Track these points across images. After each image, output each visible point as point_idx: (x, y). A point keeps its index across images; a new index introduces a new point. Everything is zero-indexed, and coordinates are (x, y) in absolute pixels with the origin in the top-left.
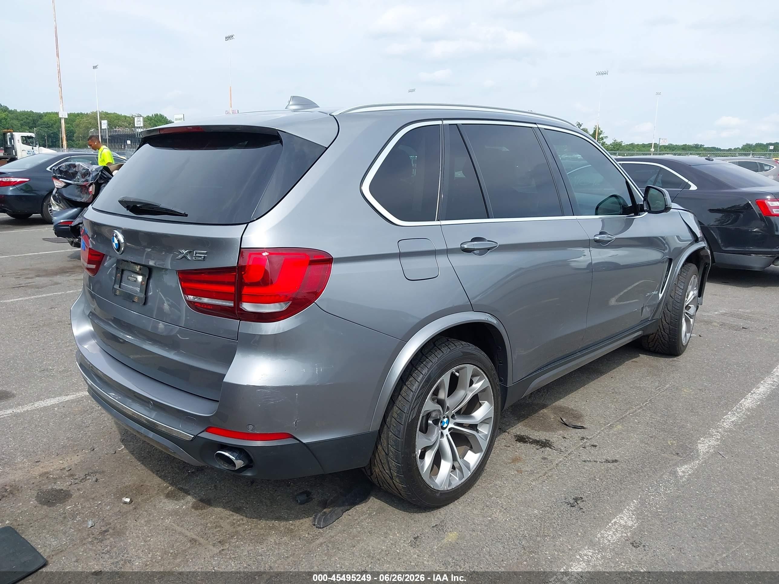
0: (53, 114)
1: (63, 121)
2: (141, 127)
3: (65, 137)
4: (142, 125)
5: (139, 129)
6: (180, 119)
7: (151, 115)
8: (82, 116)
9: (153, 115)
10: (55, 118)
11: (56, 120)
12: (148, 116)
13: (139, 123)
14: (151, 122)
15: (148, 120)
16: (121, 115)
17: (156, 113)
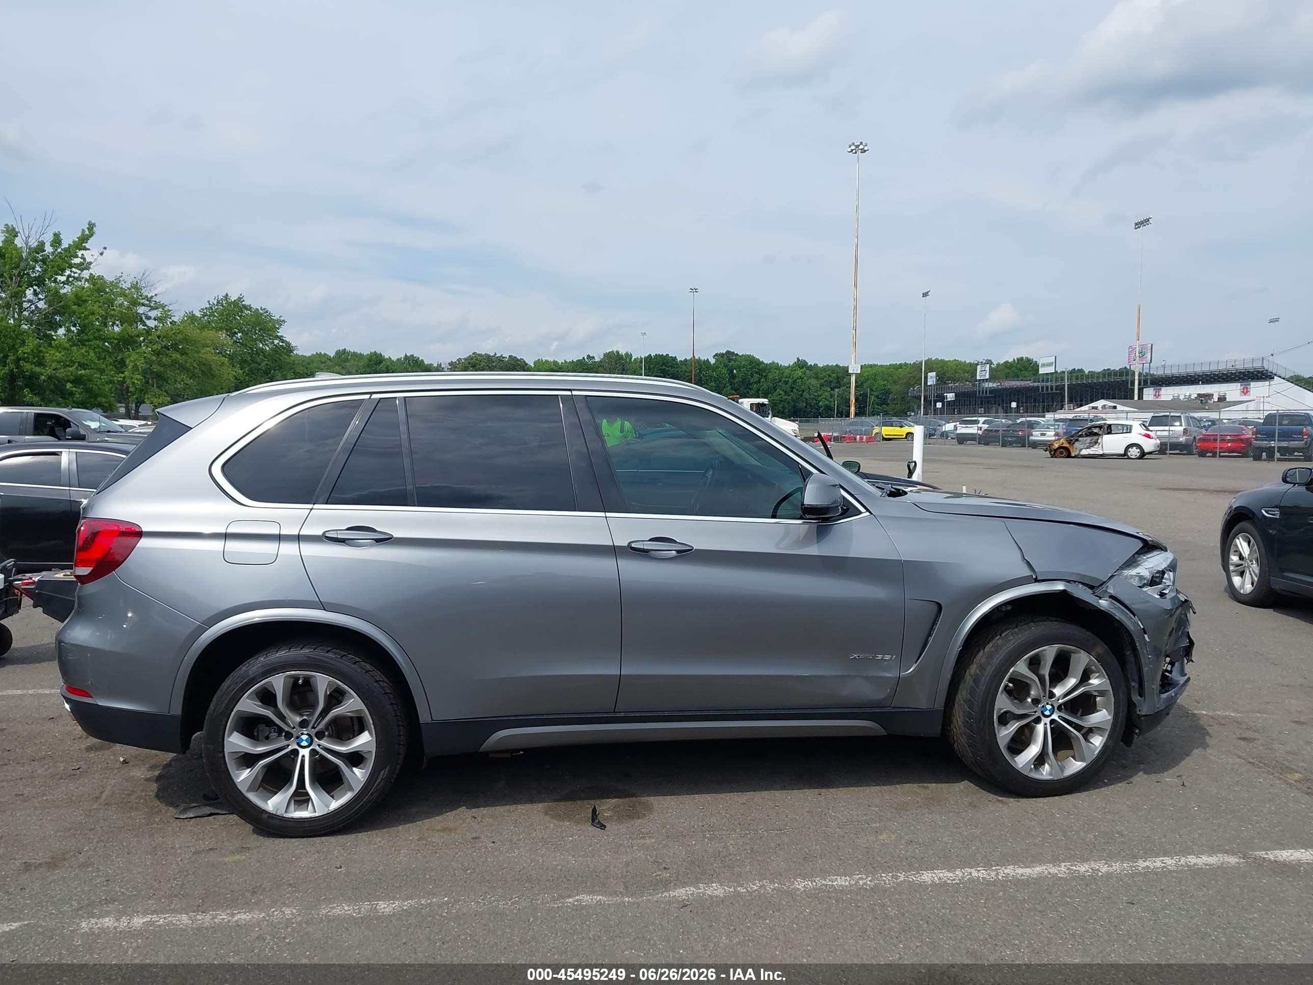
0: (867, 367)
1: (853, 379)
2: (987, 379)
3: (854, 401)
4: (987, 377)
5: (987, 384)
6: (1050, 365)
7: (1012, 360)
8: (905, 367)
9: (1016, 359)
10: (867, 373)
11: (868, 376)
12: (1007, 362)
13: (982, 373)
14: (1010, 371)
15: (1007, 367)
16: (965, 362)
17: (1019, 356)
